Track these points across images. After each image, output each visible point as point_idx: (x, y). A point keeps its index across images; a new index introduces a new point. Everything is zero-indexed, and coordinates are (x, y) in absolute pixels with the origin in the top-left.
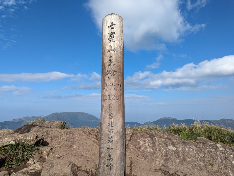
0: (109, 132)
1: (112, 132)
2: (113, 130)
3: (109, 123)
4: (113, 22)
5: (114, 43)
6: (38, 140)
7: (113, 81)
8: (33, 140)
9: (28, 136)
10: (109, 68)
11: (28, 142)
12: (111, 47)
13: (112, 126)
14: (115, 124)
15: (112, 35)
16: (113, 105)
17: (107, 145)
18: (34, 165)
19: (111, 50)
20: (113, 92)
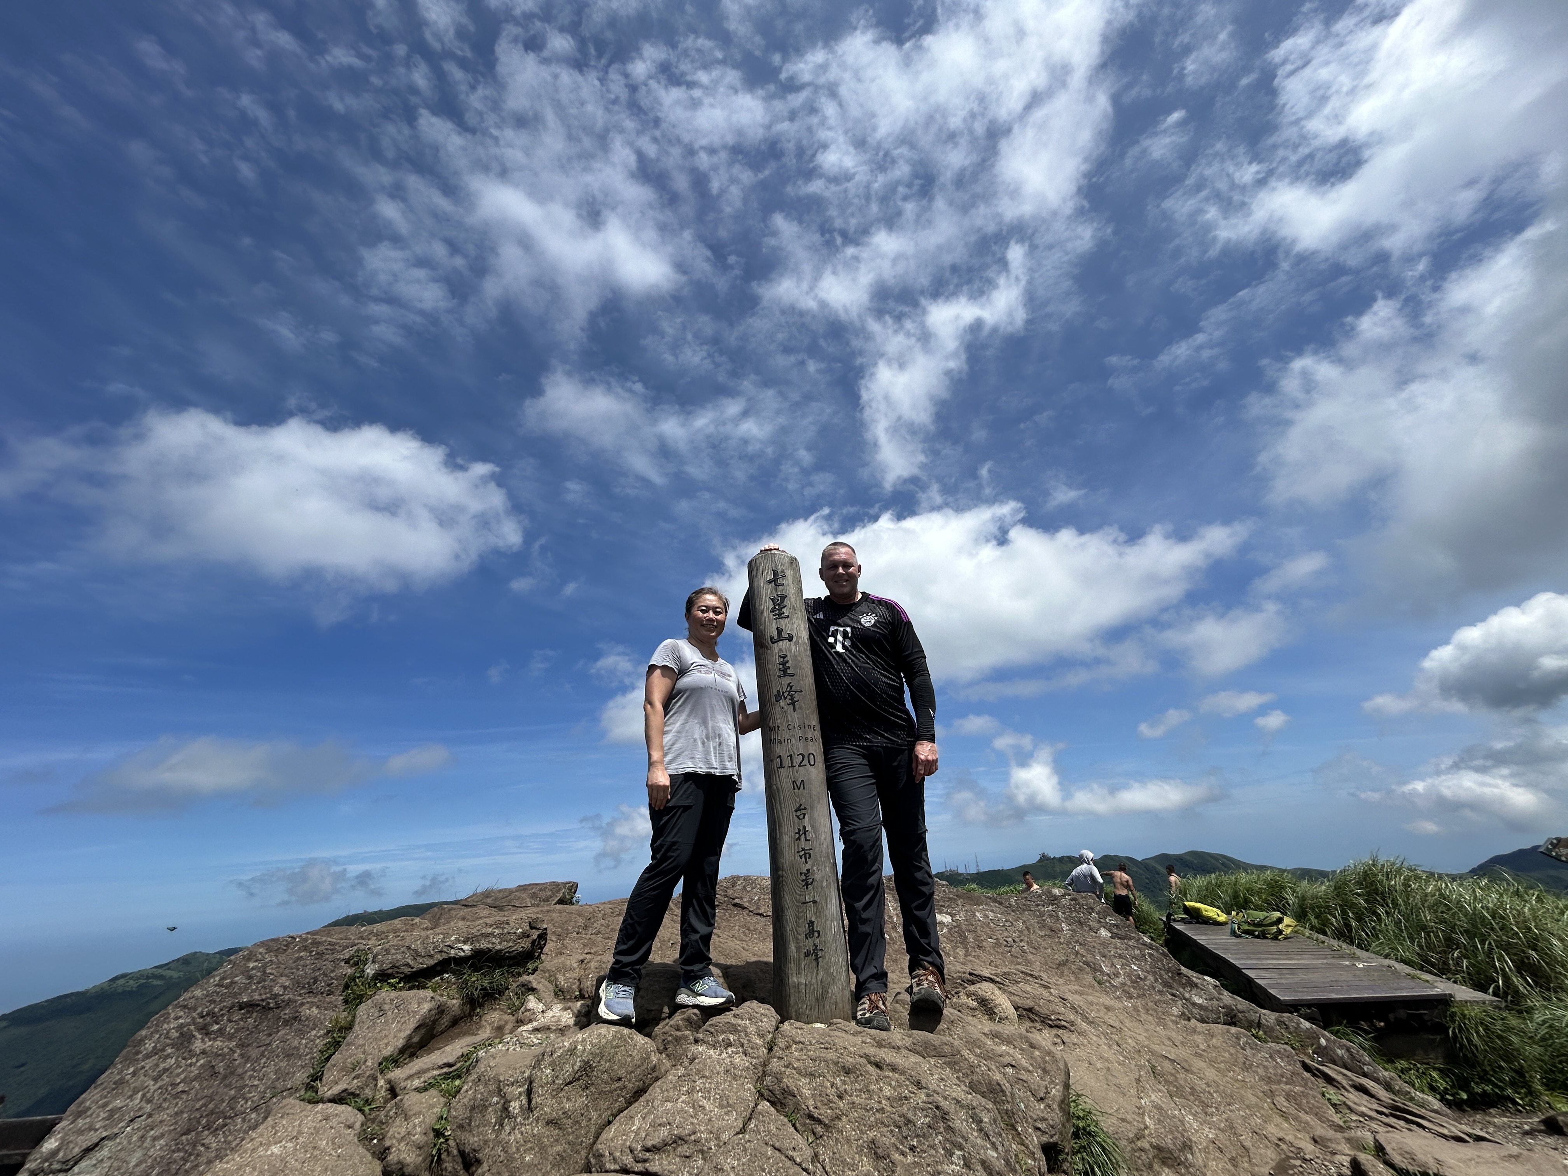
0: (801, 857)
1: (810, 855)
2: (811, 852)
3: (799, 833)
4: (780, 569)
5: (787, 620)
6: (535, 934)
7: (795, 718)
8: (525, 935)
9: (508, 924)
10: (779, 684)
11: (510, 944)
12: (780, 631)
13: (806, 840)
14: (815, 833)
15: (779, 602)
16: (802, 781)
17: (800, 895)
18: (550, 1014)
19: (780, 638)
20: (799, 747)
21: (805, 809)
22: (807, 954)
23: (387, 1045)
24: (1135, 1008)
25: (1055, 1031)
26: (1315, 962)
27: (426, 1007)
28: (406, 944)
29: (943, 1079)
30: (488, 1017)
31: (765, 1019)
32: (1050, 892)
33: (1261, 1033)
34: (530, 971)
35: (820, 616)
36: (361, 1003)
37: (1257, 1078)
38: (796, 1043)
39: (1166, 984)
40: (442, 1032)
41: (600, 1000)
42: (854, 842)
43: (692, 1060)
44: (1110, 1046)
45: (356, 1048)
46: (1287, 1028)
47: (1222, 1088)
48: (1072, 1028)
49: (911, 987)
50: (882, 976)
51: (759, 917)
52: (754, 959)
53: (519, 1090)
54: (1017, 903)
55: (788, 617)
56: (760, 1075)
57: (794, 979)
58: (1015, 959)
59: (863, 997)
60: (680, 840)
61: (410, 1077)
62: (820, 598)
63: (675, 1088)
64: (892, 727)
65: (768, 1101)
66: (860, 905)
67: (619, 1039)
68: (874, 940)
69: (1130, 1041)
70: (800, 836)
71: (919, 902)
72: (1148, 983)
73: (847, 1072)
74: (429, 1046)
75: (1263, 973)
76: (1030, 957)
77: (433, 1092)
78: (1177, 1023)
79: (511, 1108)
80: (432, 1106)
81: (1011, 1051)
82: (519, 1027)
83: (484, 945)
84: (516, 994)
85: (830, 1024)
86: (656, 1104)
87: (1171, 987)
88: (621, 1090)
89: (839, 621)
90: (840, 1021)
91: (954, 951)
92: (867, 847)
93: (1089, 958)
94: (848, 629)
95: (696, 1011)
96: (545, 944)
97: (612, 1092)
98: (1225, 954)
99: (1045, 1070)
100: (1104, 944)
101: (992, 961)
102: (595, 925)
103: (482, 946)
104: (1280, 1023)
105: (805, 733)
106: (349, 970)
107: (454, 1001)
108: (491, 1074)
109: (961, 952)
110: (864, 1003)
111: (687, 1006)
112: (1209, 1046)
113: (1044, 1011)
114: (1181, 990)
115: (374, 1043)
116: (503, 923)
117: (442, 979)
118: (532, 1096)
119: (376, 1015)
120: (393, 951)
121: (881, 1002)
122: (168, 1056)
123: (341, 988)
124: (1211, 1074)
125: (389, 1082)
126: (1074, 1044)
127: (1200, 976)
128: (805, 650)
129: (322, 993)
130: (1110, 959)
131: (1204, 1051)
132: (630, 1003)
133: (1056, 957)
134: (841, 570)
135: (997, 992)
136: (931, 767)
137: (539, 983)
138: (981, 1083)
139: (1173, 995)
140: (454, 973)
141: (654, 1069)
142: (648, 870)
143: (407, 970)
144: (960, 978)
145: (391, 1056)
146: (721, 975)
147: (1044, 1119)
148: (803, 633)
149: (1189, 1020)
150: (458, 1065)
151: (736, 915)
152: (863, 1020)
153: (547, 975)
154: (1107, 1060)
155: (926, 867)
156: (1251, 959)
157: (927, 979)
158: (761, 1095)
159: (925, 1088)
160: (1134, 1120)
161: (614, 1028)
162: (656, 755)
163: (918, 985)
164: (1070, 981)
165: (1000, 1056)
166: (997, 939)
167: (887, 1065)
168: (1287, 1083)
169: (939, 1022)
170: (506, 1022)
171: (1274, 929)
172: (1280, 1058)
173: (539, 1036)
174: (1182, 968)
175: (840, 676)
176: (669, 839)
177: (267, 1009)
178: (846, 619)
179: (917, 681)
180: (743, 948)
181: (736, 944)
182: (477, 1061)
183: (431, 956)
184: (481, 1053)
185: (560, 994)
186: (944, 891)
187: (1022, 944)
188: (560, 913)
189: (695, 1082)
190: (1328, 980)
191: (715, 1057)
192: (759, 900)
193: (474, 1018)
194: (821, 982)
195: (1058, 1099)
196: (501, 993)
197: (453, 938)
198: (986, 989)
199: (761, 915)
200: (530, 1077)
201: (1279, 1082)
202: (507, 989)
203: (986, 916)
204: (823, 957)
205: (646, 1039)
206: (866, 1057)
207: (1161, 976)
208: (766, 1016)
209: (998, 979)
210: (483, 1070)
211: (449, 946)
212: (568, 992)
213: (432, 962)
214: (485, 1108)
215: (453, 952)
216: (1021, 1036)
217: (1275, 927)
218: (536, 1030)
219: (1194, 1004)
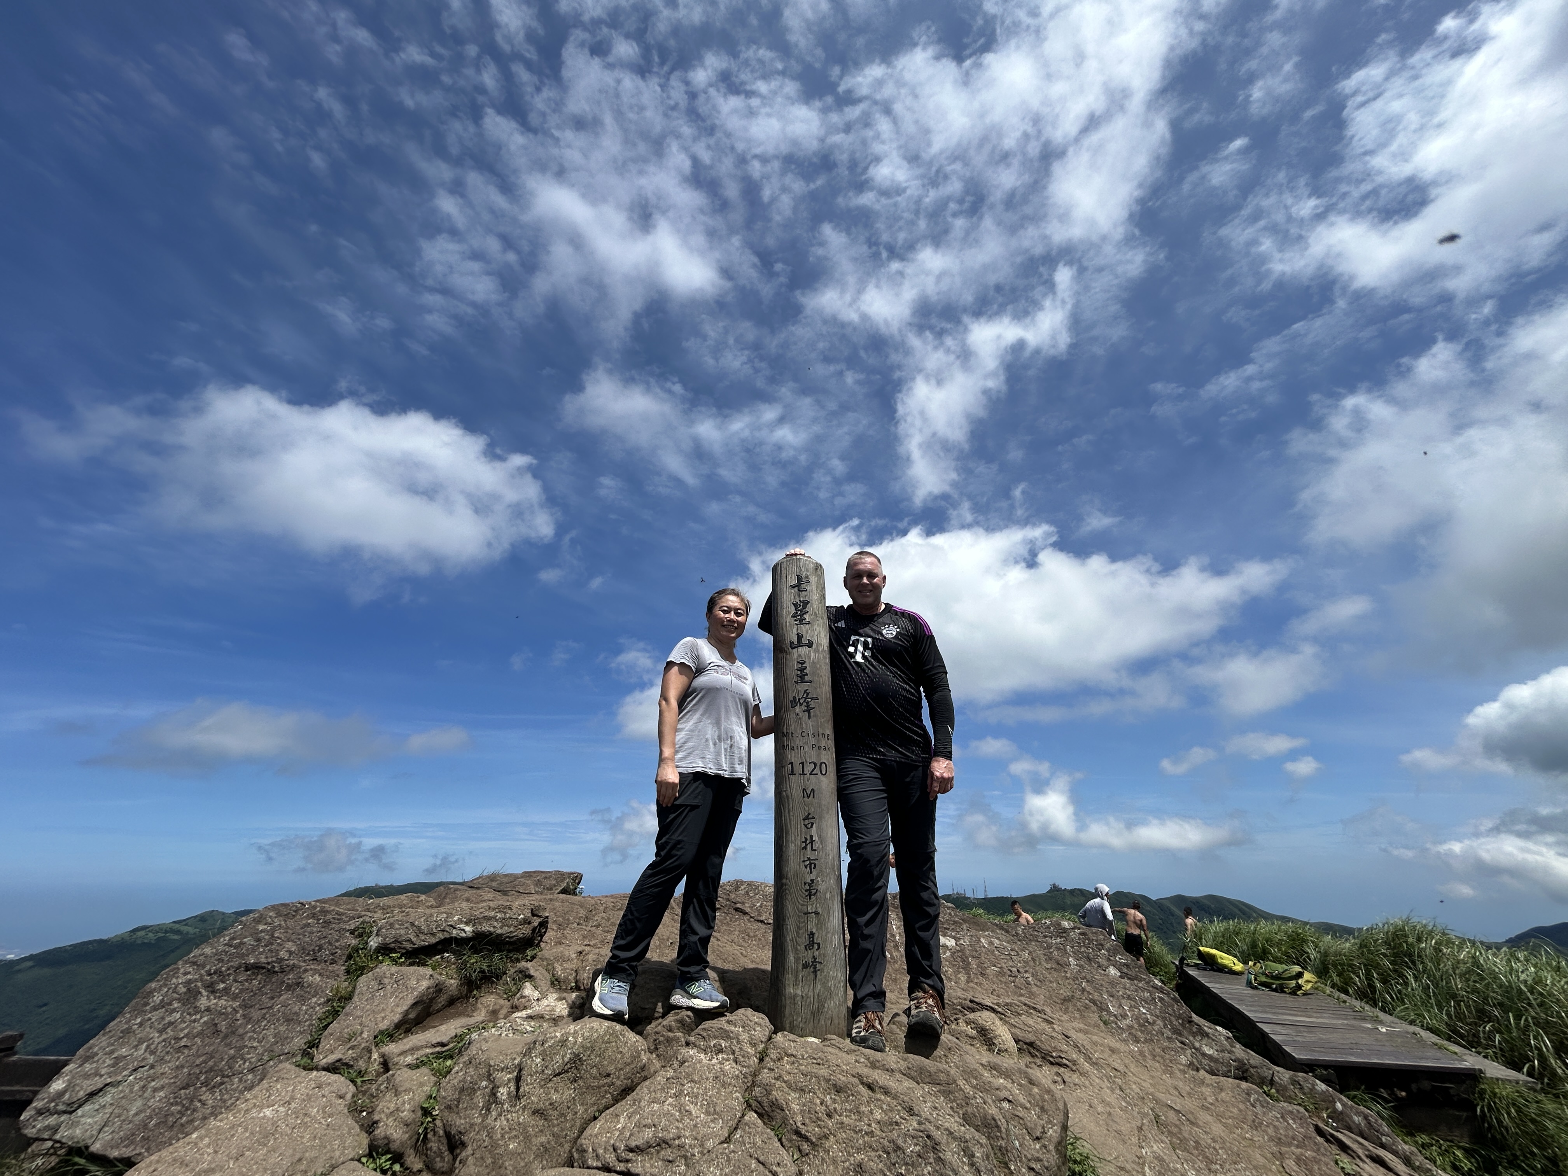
0: (806, 867)
1: (815, 865)
2: (816, 862)
3: (805, 842)
4: (804, 575)
5: (808, 626)
6: (536, 922)
7: (809, 725)
8: (526, 922)
9: (511, 909)
10: (796, 690)
11: (511, 929)
12: (800, 637)
13: (812, 849)
14: (822, 844)
15: (801, 608)
16: (813, 790)
17: (803, 905)
18: (545, 1002)
19: (800, 644)
20: (812, 755)
21: (814, 818)
22: (806, 966)
23: (383, 1018)
24: (1141, 1053)
25: (1055, 1069)
26: (1335, 1022)
27: (425, 984)
28: (410, 920)
29: (936, 1108)
30: (483, 1000)
31: (758, 1028)
32: (1059, 925)
33: (1273, 1091)
34: (529, 958)
35: (842, 624)
36: (362, 974)
37: (1266, 1137)
38: (789, 1056)
39: (1176, 1031)
40: (438, 1011)
41: (595, 993)
42: (861, 855)
43: (682, 1063)
44: (1112, 1090)
45: (354, 1019)
46: (1301, 1088)
47: (1228, 1145)
48: (1074, 1068)
49: (909, 1009)
50: (880, 995)
51: (760, 924)
52: (751, 966)
53: (508, 1076)
54: (1023, 933)
55: (809, 623)
56: (749, 1084)
57: (790, 990)
58: (1018, 990)
59: (860, 1015)
60: (685, 839)
61: (403, 1053)
62: (842, 607)
63: (663, 1089)
64: (907, 742)
65: (756, 1112)
66: (862, 920)
67: (611, 1035)
68: (874, 957)
69: (1134, 1087)
70: (806, 845)
71: (923, 922)
72: (1156, 1028)
73: (838, 1090)
74: (424, 1023)
75: (1278, 1029)
76: (1035, 989)
77: (424, 1070)
78: (1184, 1072)
79: (499, 1094)
80: (422, 1085)
81: (1009, 1086)
82: (513, 1012)
83: (486, 928)
84: (513, 979)
85: (824, 1040)
86: (643, 1104)
87: (1180, 1034)
88: (609, 1086)
89: (861, 631)
90: (834, 1037)
91: (956, 976)
92: (873, 862)
93: (1096, 996)
94: (869, 640)
95: (689, 1013)
96: (545, 932)
97: (599, 1087)
98: (1239, 1004)
99: (1042, 1109)
100: (1113, 983)
101: (994, 990)
102: (596, 918)
103: (483, 929)
104: (1294, 1082)
105: (818, 741)
106: (353, 941)
107: (453, 981)
108: (483, 1057)
109: (963, 978)
110: (860, 1021)
111: (681, 1008)
112: (1217, 1100)
113: (1046, 1047)
114: (1191, 1038)
115: (371, 1016)
116: (506, 907)
117: (442, 958)
118: (521, 1083)
119: (376, 988)
120: (397, 926)
121: (877, 1021)
122: (174, 1010)
123: (344, 958)
124: (1217, 1129)
125: (383, 1056)
126: (1075, 1085)
127: (1213, 1026)
128: (825, 658)
129: (326, 961)
130: (1118, 999)
131: (1212, 1104)
132: (625, 999)
133: (1061, 991)
134: (865, 580)
135: (998, 1022)
136: (946, 785)
137: (536, 970)
138: (976, 1116)
139: (1182, 1043)
140: (454, 953)
141: (643, 1068)
142: (651, 866)
143: (409, 946)
144: (960, 1004)
145: (387, 1030)
146: (717, 979)
147: (1038, 1160)
148: (824, 642)
149: (1198, 1070)
150: (451, 1045)
151: (736, 920)
152: (858, 1039)
153: (545, 963)
154: (1109, 1104)
155: (933, 888)
156: (1266, 1012)
157: (926, 1002)
158: (749, 1106)
159: (917, 1115)
160: (1133, 1169)
161: (606, 1023)
162: (667, 752)
163: (917, 1007)
164: (1075, 1018)
165: (997, 1089)
166: (1001, 968)
167: (880, 1087)
168: (1298, 1147)
169: (936, 1048)
170: (502, 1007)
171: (1293, 983)
172: (1293, 1119)
173: (533, 1024)
174: (1194, 1015)
175: (857, 686)
176: (674, 837)
177: (271, 972)
178: (867, 630)
179: (936, 697)
180: (741, 953)
181: (735, 949)
182: (469, 1044)
183: (433, 935)
184: (474, 1036)
185: (556, 983)
186: (950, 914)
187: (1027, 975)
188: (563, 902)
189: (684, 1085)
190: (1349, 1042)
191: (704, 1061)
192: (761, 906)
193: (471, 1000)
194: (818, 995)
195: (1055, 1140)
196: (499, 977)
197: (456, 918)
198: (986, 1018)
199: (762, 922)
200: (520, 1064)
201: (1290, 1145)
202: (505, 973)
203: (991, 943)
204: (822, 970)
205: (638, 1037)
206: (859, 1076)
207: (1171, 1023)
208: (760, 1025)
209: (1000, 1010)
210: (474, 1052)
211: (451, 926)
212: (564, 982)
213: (433, 940)
214: (474, 1091)
215: (455, 932)
216: (1020, 1071)
217: (1294, 982)
218: (530, 1017)
219: (1204, 1055)
